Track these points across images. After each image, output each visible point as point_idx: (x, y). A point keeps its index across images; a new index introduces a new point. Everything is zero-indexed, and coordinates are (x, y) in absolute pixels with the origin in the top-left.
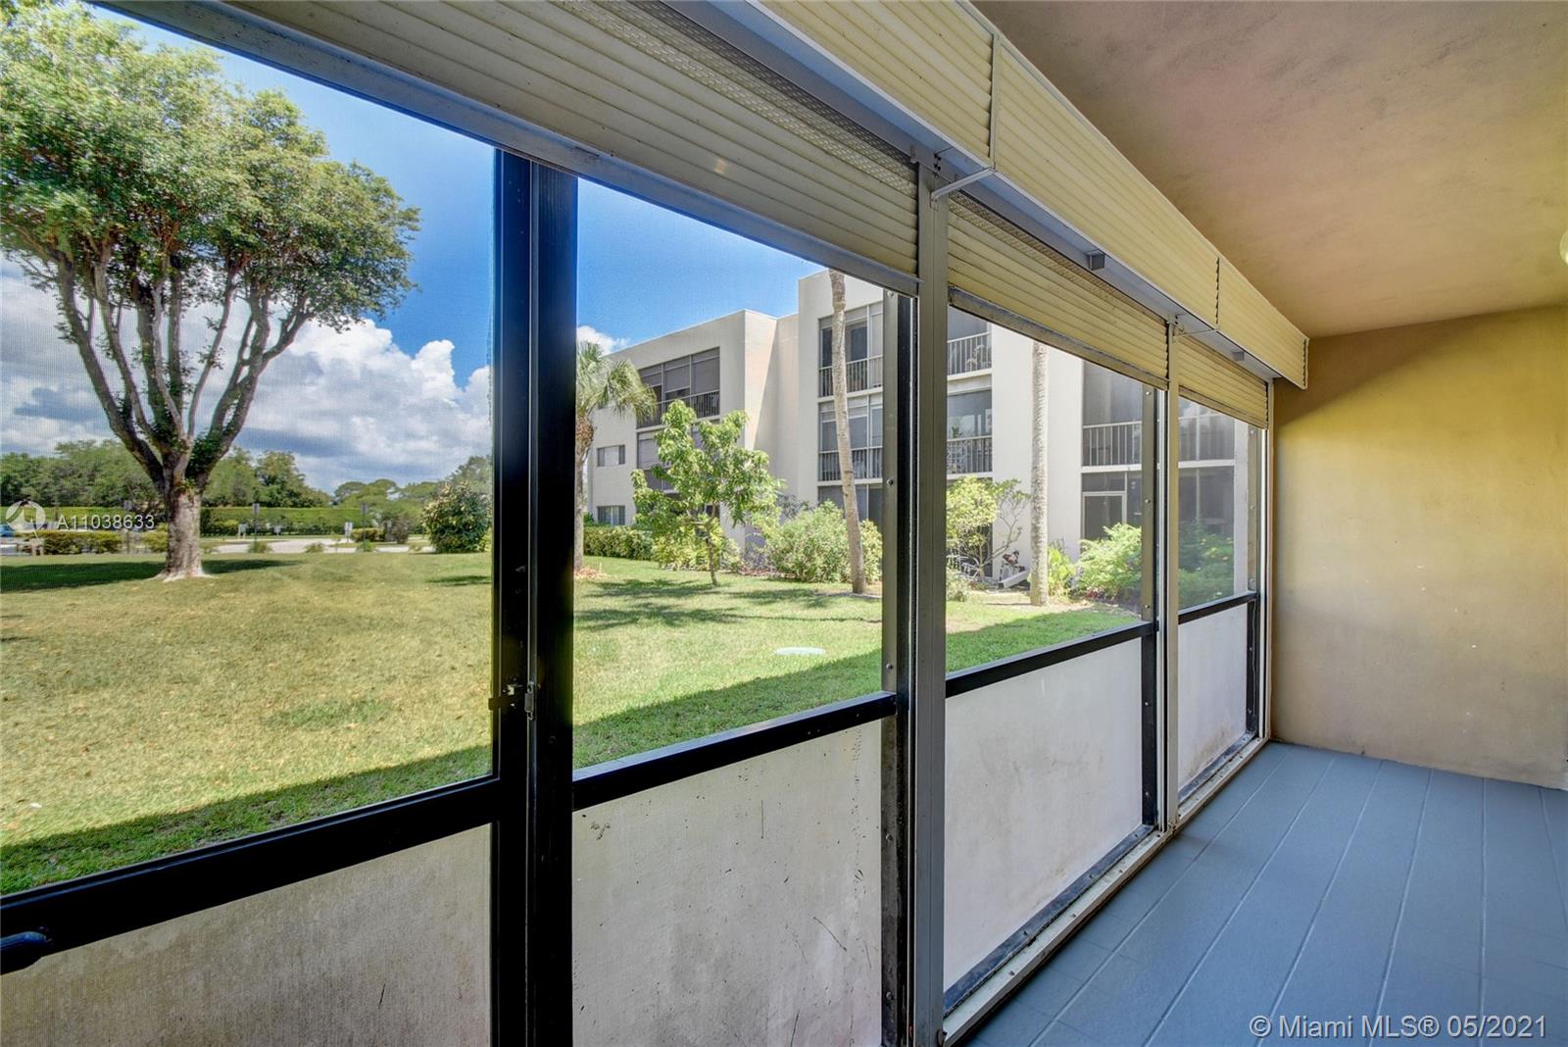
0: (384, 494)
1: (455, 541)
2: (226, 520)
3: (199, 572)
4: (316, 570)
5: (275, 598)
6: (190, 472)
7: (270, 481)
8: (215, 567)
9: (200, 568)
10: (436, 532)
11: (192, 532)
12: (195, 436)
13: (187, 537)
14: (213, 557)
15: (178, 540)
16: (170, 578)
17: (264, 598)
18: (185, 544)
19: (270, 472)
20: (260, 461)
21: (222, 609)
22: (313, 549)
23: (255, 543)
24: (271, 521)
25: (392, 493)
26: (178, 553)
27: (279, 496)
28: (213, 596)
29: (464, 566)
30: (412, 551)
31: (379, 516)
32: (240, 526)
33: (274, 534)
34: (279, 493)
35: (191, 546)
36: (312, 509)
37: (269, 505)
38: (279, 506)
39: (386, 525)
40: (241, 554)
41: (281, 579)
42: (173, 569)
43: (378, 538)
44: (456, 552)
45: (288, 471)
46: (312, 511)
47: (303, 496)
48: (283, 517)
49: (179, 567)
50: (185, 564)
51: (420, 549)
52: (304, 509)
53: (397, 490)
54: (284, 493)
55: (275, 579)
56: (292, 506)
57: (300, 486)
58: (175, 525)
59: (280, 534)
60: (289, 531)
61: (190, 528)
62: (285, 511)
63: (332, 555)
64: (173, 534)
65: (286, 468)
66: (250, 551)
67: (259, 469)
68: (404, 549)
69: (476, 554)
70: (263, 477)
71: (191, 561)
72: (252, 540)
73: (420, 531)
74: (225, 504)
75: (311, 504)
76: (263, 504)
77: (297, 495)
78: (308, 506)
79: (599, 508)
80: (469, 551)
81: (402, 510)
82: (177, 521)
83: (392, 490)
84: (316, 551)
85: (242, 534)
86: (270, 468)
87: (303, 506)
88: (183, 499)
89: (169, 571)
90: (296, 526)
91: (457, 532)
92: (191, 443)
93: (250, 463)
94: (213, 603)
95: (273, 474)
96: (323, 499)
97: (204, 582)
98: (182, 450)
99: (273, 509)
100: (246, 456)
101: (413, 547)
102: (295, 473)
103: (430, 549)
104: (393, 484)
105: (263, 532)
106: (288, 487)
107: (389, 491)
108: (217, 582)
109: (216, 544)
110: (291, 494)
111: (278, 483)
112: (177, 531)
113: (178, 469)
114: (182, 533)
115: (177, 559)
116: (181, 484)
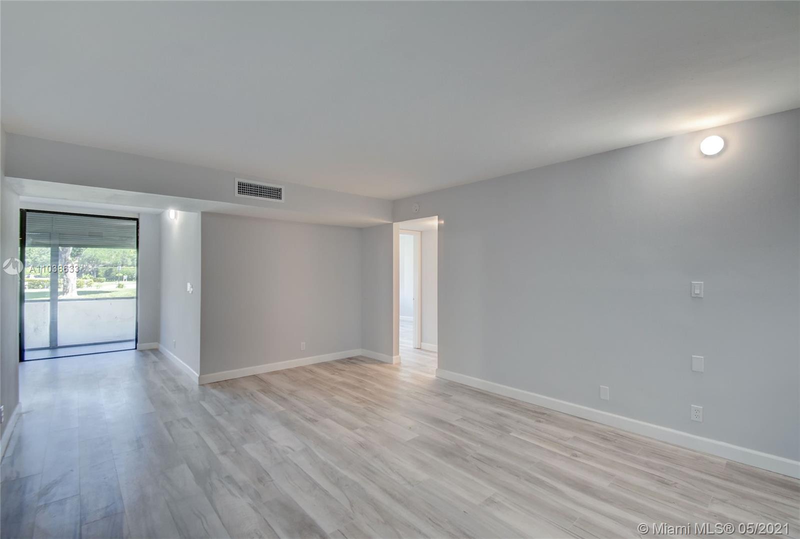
42: (65, 293)
50: (70, 291)
71: (72, 290)
112: (67, 279)
113: (67, 254)
114: (69, 279)
115: (67, 289)
116: (68, 260)
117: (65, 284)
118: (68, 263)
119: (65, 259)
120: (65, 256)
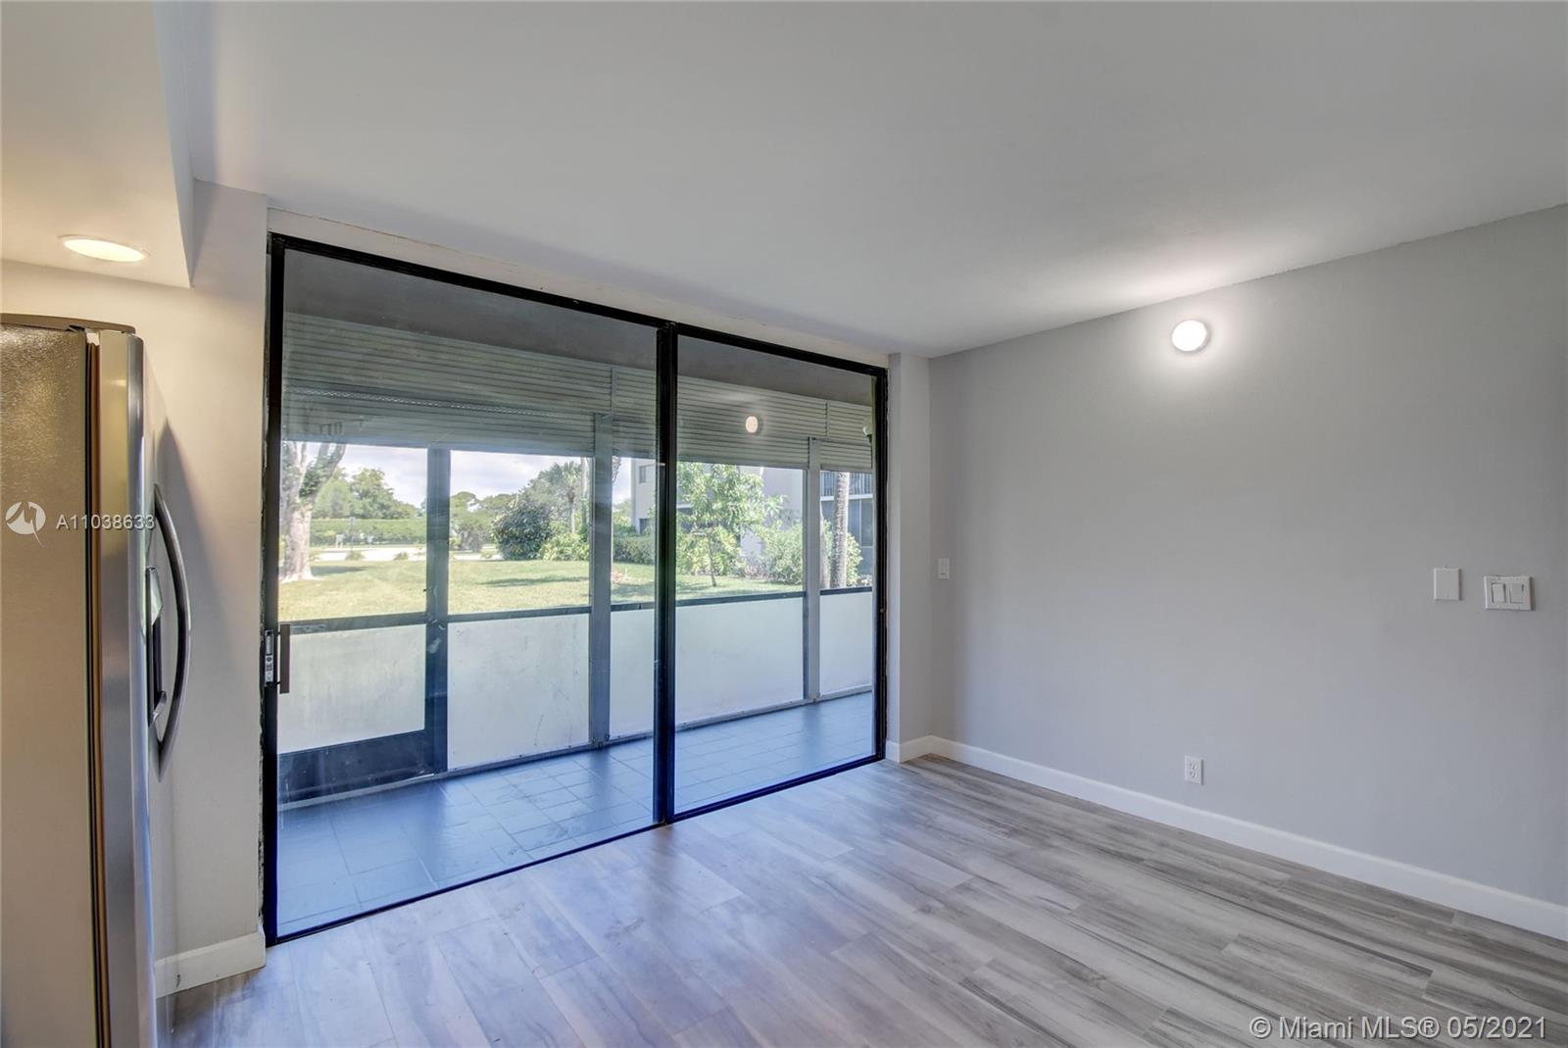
0: (464, 505)
1: (518, 549)
2: (325, 531)
3: (307, 575)
4: (400, 574)
5: (367, 594)
6: (303, 494)
7: (365, 494)
8: (318, 571)
9: (309, 572)
10: (502, 542)
11: (303, 542)
12: (306, 464)
13: (299, 547)
14: (317, 563)
15: (293, 549)
16: (286, 580)
17: (360, 595)
18: (298, 552)
19: (363, 487)
20: (354, 477)
21: (329, 602)
22: (401, 557)
23: (352, 551)
24: (364, 531)
25: (471, 505)
26: (292, 559)
27: (371, 509)
28: (321, 594)
29: (521, 572)
30: (484, 559)
31: (457, 527)
32: (338, 536)
33: (367, 543)
34: (371, 506)
35: (303, 554)
36: (401, 520)
37: (363, 517)
38: (371, 518)
39: (463, 535)
40: (341, 561)
41: (371, 581)
42: (289, 572)
43: (456, 547)
44: (519, 560)
45: (379, 486)
46: (401, 523)
47: (393, 509)
48: (375, 528)
49: (293, 571)
50: (298, 568)
51: (491, 556)
52: (394, 520)
53: (477, 501)
54: (376, 506)
55: (367, 581)
56: (383, 518)
57: (390, 499)
58: (291, 536)
59: (372, 544)
60: (380, 540)
61: (302, 539)
62: (376, 523)
63: (414, 562)
64: (289, 544)
65: (377, 482)
66: (347, 559)
67: (353, 484)
68: (478, 557)
69: (535, 561)
70: (358, 491)
71: (302, 566)
72: (349, 549)
73: (490, 541)
74: (324, 516)
75: (400, 515)
76: (358, 516)
77: (388, 508)
78: (397, 518)
79: (642, 521)
80: (529, 558)
81: (477, 521)
82: (292, 532)
83: (473, 501)
84: (403, 559)
85: (339, 544)
86: (363, 483)
87: (392, 518)
88: (297, 515)
89: (286, 575)
90: (386, 536)
91: (520, 542)
92: (303, 471)
93: (346, 478)
94: (321, 598)
95: (366, 488)
96: (409, 510)
97: (313, 583)
98: (297, 476)
99: (366, 520)
100: (343, 472)
101: (484, 556)
102: (386, 487)
103: (498, 556)
104: (473, 496)
105: (357, 542)
106: (379, 500)
107: (469, 503)
108: (324, 583)
109: (317, 553)
110: (382, 507)
111: (369, 497)
112: (292, 541)
113: (293, 490)
114: (296, 543)
115: (291, 564)
116: (295, 503)
117: (288, 552)
118: (294, 510)
119: (288, 502)
120: (288, 496)
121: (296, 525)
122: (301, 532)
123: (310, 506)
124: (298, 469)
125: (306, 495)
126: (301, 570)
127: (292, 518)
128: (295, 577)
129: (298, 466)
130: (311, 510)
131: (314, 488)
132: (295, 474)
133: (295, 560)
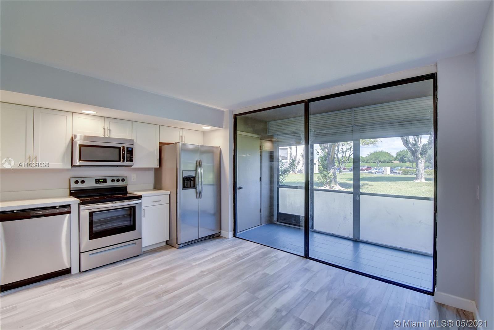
3: (423, 180)
8: (427, 179)
9: (424, 179)
13: (420, 171)
15: (418, 172)
16: (416, 181)
26: (418, 175)
35: (421, 173)
42: (417, 179)
49: (419, 179)
50: (420, 178)
58: (418, 168)
61: (421, 169)
71: (422, 177)
82: (418, 167)
88: (419, 161)
89: (416, 180)
92: (421, 146)
97: (425, 183)
112: (418, 169)
113: (418, 153)
115: (418, 177)
116: (418, 157)
118: (418, 159)
121: (419, 164)
122: (421, 166)
123: (424, 158)
124: (419, 146)
125: (422, 155)
126: (421, 179)
127: (418, 162)
128: (419, 181)
129: (419, 145)
130: (425, 159)
131: (425, 152)
132: (418, 148)
133: (419, 175)
